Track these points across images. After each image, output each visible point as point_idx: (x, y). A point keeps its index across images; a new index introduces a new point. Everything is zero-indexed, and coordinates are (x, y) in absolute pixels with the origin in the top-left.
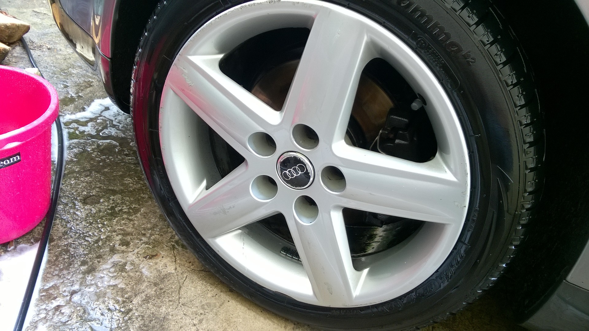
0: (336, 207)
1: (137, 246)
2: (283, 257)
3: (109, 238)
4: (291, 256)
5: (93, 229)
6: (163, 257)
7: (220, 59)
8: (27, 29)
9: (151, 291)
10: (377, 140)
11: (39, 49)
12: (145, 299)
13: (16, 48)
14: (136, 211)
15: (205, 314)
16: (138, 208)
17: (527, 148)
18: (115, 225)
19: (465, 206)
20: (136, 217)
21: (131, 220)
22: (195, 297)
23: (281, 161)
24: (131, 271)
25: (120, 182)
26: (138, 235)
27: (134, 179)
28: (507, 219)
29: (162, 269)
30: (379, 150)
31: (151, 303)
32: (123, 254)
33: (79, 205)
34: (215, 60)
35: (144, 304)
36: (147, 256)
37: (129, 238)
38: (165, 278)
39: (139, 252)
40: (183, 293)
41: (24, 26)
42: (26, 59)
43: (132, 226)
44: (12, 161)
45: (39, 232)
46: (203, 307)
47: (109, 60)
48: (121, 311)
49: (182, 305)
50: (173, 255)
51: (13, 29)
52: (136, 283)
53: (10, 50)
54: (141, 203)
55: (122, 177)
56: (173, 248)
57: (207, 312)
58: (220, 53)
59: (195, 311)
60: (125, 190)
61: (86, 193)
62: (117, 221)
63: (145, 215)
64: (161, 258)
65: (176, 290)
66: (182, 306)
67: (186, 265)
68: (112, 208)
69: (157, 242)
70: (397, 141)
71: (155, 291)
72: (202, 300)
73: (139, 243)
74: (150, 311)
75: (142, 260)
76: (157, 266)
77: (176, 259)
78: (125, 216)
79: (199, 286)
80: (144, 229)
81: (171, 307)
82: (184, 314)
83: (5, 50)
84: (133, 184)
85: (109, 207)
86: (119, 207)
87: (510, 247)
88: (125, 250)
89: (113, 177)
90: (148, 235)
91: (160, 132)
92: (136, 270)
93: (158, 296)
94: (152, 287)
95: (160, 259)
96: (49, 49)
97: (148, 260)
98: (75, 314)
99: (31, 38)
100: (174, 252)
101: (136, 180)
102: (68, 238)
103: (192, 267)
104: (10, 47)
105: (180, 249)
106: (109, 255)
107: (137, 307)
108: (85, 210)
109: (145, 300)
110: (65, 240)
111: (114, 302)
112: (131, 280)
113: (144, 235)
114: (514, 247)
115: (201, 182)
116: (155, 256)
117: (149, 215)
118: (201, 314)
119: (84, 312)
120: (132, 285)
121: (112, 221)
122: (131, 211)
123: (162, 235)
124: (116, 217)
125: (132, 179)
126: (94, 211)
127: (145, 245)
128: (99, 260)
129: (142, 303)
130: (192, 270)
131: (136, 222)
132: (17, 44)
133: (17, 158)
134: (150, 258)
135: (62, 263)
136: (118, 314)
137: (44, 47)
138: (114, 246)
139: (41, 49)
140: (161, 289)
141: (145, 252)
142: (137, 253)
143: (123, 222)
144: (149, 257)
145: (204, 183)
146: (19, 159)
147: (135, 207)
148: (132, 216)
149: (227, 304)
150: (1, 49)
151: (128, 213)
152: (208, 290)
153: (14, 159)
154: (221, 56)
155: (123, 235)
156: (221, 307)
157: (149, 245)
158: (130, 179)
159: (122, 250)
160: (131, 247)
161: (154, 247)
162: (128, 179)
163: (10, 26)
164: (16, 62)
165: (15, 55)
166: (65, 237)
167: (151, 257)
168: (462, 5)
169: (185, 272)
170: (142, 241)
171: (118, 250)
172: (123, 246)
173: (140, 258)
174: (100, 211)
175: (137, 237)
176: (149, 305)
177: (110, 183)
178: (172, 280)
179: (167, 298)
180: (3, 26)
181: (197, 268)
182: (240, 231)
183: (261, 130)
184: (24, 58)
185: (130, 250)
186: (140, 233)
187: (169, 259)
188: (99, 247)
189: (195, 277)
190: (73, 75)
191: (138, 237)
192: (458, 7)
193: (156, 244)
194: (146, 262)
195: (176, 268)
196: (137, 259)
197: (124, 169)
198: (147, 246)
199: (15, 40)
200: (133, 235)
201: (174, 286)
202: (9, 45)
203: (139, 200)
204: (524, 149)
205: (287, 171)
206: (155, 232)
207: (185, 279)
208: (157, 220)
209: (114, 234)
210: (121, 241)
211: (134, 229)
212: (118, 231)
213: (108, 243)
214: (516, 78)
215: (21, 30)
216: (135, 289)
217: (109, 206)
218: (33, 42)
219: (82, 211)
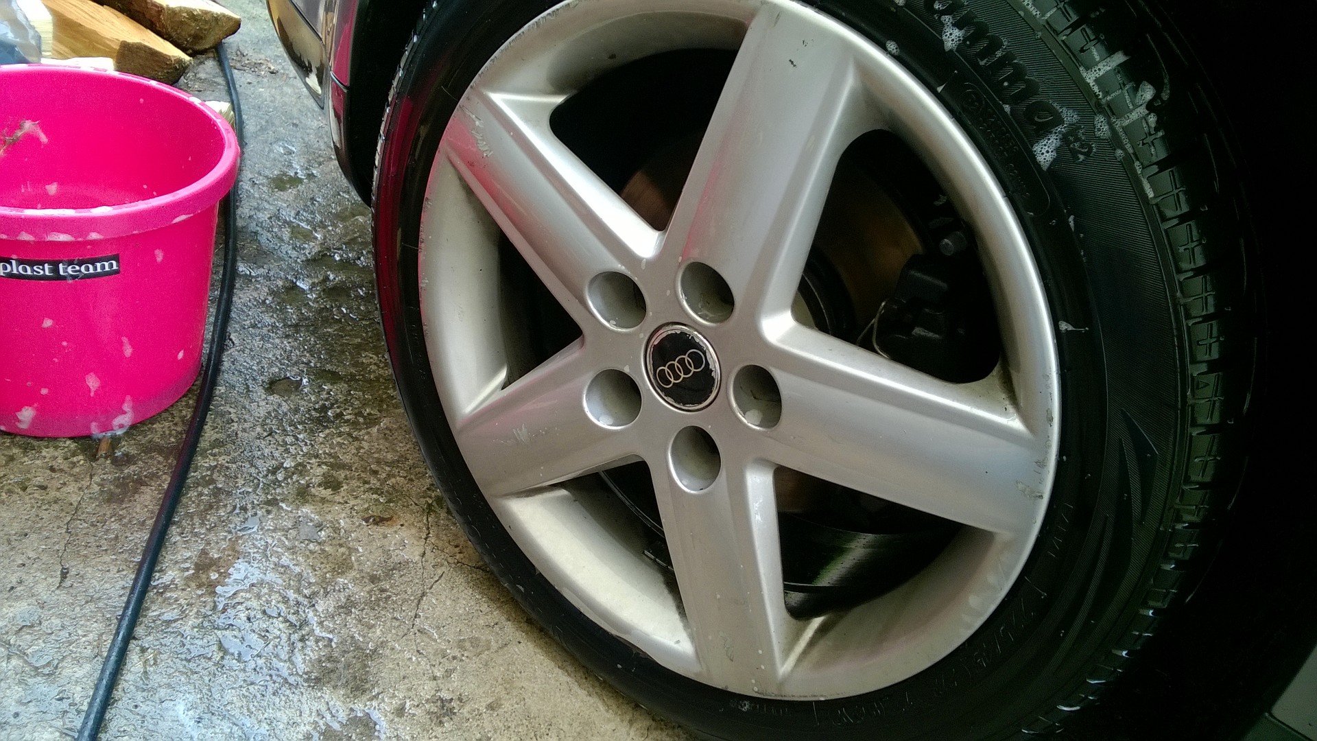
0: (762, 462)
1: (355, 493)
3: (300, 469)
5: (275, 444)
6: (402, 525)
7: (553, 107)
8: (235, 26)
9: (360, 593)
10: (873, 325)
11: (253, 69)
12: (346, 604)
13: (206, 63)
14: (371, 421)
15: (462, 660)
16: (375, 417)
17: (1199, 374)
18: (321, 443)
19: (1041, 497)
20: (368, 433)
21: (356, 439)
22: (449, 619)
23: (656, 343)
24: (330, 542)
25: (353, 358)
26: (363, 472)
27: (383, 357)
29: (394, 550)
30: (876, 347)
31: (353, 616)
32: (323, 504)
33: (259, 392)
35: (339, 615)
36: (370, 518)
37: (343, 476)
38: (396, 569)
39: (355, 508)
40: (425, 606)
41: (229, 19)
42: (222, 87)
43: (354, 451)
45: (164, 432)
46: (460, 644)
47: (346, 91)
48: (288, 621)
49: (419, 631)
50: (425, 524)
51: (206, 22)
52: (334, 569)
53: (191, 63)
54: (385, 406)
55: (359, 348)
56: (429, 509)
57: (467, 657)
59: (442, 650)
60: (359, 375)
61: (277, 370)
62: (327, 436)
63: (386, 434)
64: (400, 526)
65: (412, 598)
66: (418, 634)
67: (447, 551)
68: (324, 409)
69: (397, 491)
70: (918, 331)
71: (368, 592)
72: (463, 630)
73: (360, 487)
74: (348, 631)
75: (357, 524)
76: (386, 542)
77: (429, 533)
78: (345, 429)
79: (464, 599)
80: (378, 462)
81: (393, 631)
82: (418, 651)
83: (180, 61)
84: (378, 366)
85: (317, 406)
86: (338, 407)
88: (328, 498)
89: (341, 345)
90: (384, 475)
91: (419, 250)
92: (341, 542)
93: (372, 605)
94: (365, 582)
95: (395, 527)
96: (272, 73)
97: (369, 527)
98: (195, 610)
99: (240, 45)
100: (427, 518)
101: (386, 360)
102: (220, 454)
103: (458, 556)
104: (191, 58)
105: (443, 515)
106: (294, 502)
107: (324, 619)
108: (267, 404)
109: (343, 607)
110: (212, 458)
111: (280, 599)
112: (325, 562)
113: (375, 473)
115: (495, 372)
116: (387, 520)
117: (397, 434)
118: (454, 658)
119: (213, 609)
120: (325, 570)
121: (316, 435)
122: (361, 420)
123: (411, 480)
124: (326, 427)
125: (378, 357)
126: (285, 408)
127: (372, 494)
128: (270, 508)
129: (335, 612)
130: (458, 562)
131: (365, 444)
132: (211, 55)
134: (376, 523)
135: (194, 502)
136: (281, 626)
137: (264, 67)
138: (308, 486)
139: (256, 70)
140: (383, 591)
141: (367, 509)
142: (351, 508)
143: (339, 439)
144: (374, 520)
145: (502, 375)
147: (369, 414)
148: (360, 430)
149: (514, 649)
150: (173, 59)
151: (355, 424)
152: (481, 612)
154: (559, 100)
155: (332, 466)
156: (501, 652)
157: (379, 495)
158: (374, 356)
159: (322, 496)
160: (342, 494)
161: (390, 501)
162: (371, 356)
163: (198, 15)
164: (201, 91)
165: (202, 75)
166: (214, 452)
167: (378, 520)
169: (442, 565)
170: (367, 486)
171: (314, 496)
172: (325, 489)
173: (355, 520)
174: (296, 411)
175: (360, 475)
176: (349, 617)
177: (331, 356)
178: (409, 576)
179: (391, 611)
180: (185, 15)
181: (470, 560)
184: (219, 84)
185: (338, 498)
186: (368, 468)
187: (414, 531)
188: (276, 483)
189: (460, 580)
190: (308, 131)
191: (363, 475)
193: (394, 495)
194: (365, 529)
195: (424, 553)
196: (347, 520)
197: (367, 333)
198: (375, 496)
199: (207, 46)
200: (352, 470)
201: (411, 588)
202: (190, 55)
203: (382, 401)
205: (667, 366)
206: (399, 472)
207: (437, 579)
208: (408, 446)
209: (313, 461)
210: (325, 478)
211: (357, 458)
212: (323, 456)
213: (295, 477)
215: (222, 26)
216: (328, 580)
217: (318, 403)
218: (244, 56)
219: (260, 404)
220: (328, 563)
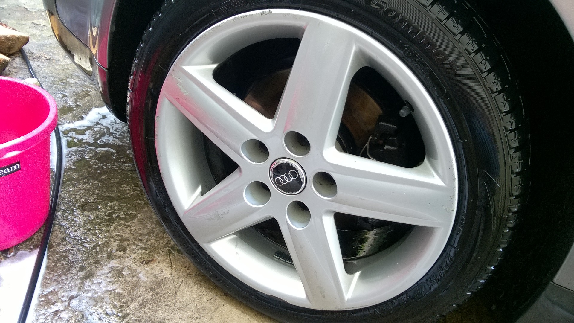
0: (328, 212)
1: (134, 251)
2: (276, 261)
3: (106, 244)
4: (284, 260)
5: (91, 235)
6: (159, 262)
7: (213, 69)
8: (27, 40)
9: (148, 296)
10: (367, 146)
11: (38, 59)
12: (142, 303)
13: (16, 59)
14: (133, 217)
15: (200, 318)
16: (134, 214)
17: (513, 153)
18: (113, 231)
19: (453, 210)
20: (133, 222)
21: (128, 226)
22: (191, 301)
23: (274, 167)
24: (128, 276)
25: (117, 189)
26: (135, 241)
27: (131, 186)
28: (495, 222)
29: (158, 274)
30: (369, 156)
31: (147, 308)
32: (121, 259)
33: (77, 211)
34: (208, 70)
35: (141, 309)
36: (144, 261)
37: (126, 244)
38: (161, 283)
39: (136, 258)
40: (178, 297)
41: (24, 37)
42: (26, 69)
43: (128, 232)
44: (12, 170)
45: (38, 238)
46: (198, 311)
47: (106, 71)
48: (119, 316)
50: (169, 260)
51: (13, 40)
52: (133, 288)
53: (10, 61)
54: (138, 209)
55: (120, 184)
56: (169, 252)
57: (202, 316)
58: (214, 63)
59: (190, 315)
60: (122, 196)
61: (84, 200)
62: (115, 226)
63: (141, 221)
64: (158, 263)
65: (172, 294)
66: (178, 310)
67: (182, 270)
68: (110, 215)
69: (153, 247)
70: (386, 147)
71: (151, 296)
72: (198, 304)
73: (135, 248)
74: (146, 315)
75: (139, 265)
76: (153, 271)
77: (172, 263)
78: (122, 222)
79: (195, 290)
80: (141, 235)
81: (167, 311)
82: (180, 318)
83: (5, 61)
84: (130, 191)
85: (106, 214)
86: (116, 213)
87: (498, 250)
88: (122, 255)
89: (110, 183)
90: (145, 241)
91: (155, 140)
92: (133, 275)
93: (155, 301)
94: (149, 292)
95: (156, 264)
96: (48, 60)
97: (144, 266)
98: (74, 319)
99: (30, 48)
100: (170, 257)
101: (133, 187)
102: (67, 245)
103: (188, 272)
104: (10, 58)
105: (176, 254)
106: (107, 260)
107: (134, 312)
108: (83, 216)
109: (141, 305)
110: (64, 247)
111: (112, 306)
113: (141, 240)
114: (502, 250)
115: (195, 188)
116: (152, 261)
117: (146, 220)
118: (197, 318)
119: (82, 317)
120: (129, 289)
121: (110, 227)
122: (128, 217)
123: (158, 241)
124: (113, 223)
125: (129, 186)
126: (92, 217)
127: (142, 250)
128: (96, 265)
129: (138, 308)
130: (188, 274)
131: (133, 228)
132: (17, 55)
133: (17, 166)
134: (147, 263)
135: (60, 269)
136: (116, 319)
137: (43, 57)
138: (111, 252)
139: (40, 59)
140: (157, 294)
141: (141, 258)
142: (134, 259)
143: (120, 228)
144: (146, 262)
145: (199, 189)
146: (18, 167)
147: (131, 213)
148: (129, 222)
149: (221, 308)
150: (1, 60)
151: (125, 219)
152: (204, 294)
153: (14, 167)
154: (215, 66)
155: (120, 240)
156: (216, 311)
157: (145, 250)
158: (127, 186)
159: (119, 255)
160: (128, 252)
161: (150, 252)
162: (126, 186)
163: (9, 37)
164: (16, 73)
165: (15, 65)
166: (64, 244)
167: (147, 262)
168: (447, 15)
169: (181, 277)
170: (138, 247)
171: (115, 256)
172: (120, 252)
173: (137, 263)
174: (98, 217)
175: (134, 242)
176: (145, 309)
177: (107, 189)
178: (168, 284)
179: (164, 302)
180: (3, 38)
181: (193, 272)
182: (234, 236)
183: (254, 137)
184: (24, 68)
185: (127, 255)
186: (137, 238)
187: (165, 264)
188: (96, 252)
189: (191, 282)
190: (71, 85)
191: (135, 242)
192: (443, 17)
193: (152, 249)
194: (143, 267)
195: (172, 273)
196: (133, 264)
197: (121, 176)
199: (15, 51)
200: (130, 241)
201: (170, 290)
202: (8, 56)
203: (135, 206)
204: (510, 154)
205: (280, 177)
206: (151, 238)
207: (180, 284)
208: (153, 225)
209: (111, 239)
210: (119, 246)
211: (131, 235)
212: (115, 237)
213: (105, 249)
214: (501, 85)
215: (21, 41)
216: (131, 294)
217: (106, 212)
218: (33, 53)
219: (80, 217)
220: (129, 286)
